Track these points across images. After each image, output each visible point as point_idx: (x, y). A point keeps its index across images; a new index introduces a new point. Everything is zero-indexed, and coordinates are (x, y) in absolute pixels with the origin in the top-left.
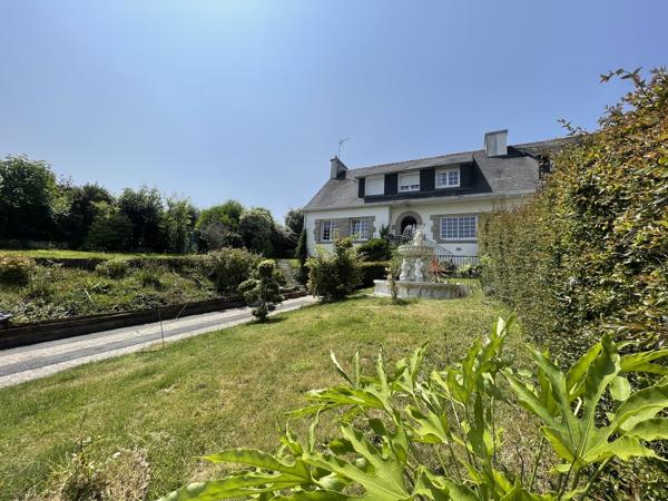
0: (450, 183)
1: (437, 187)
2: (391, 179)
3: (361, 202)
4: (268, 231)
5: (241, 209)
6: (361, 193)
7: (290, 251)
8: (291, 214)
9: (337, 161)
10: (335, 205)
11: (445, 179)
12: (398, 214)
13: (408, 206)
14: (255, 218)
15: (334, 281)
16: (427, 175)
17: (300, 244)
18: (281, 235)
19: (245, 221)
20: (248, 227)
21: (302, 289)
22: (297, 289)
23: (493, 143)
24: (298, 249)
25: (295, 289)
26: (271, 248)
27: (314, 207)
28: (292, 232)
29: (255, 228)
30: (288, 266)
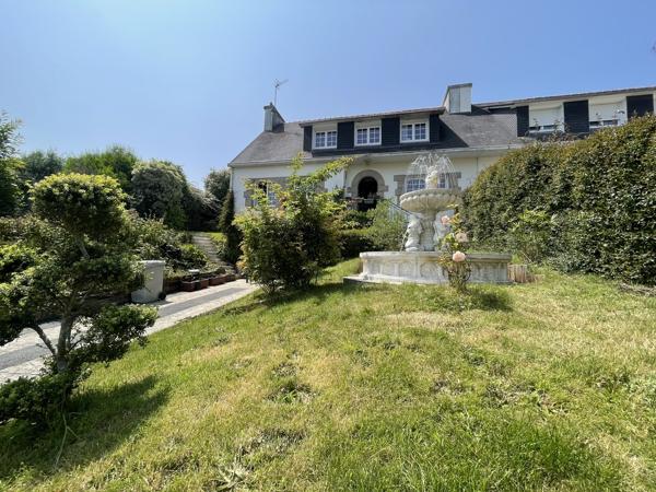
0: (417, 137)
1: (401, 141)
2: (346, 128)
3: (308, 156)
4: (179, 193)
5: (133, 161)
6: (307, 147)
7: (211, 221)
8: (213, 176)
9: (272, 110)
10: (274, 159)
11: (410, 133)
12: (355, 174)
13: (367, 162)
14: (156, 173)
15: (296, 255)
16: (391, 124)
17: (224, 211)
18: (199, 201)
19: (141, 175)
20: (145, 186)
21: (229, 271)
22: (221, 271)
23: (455, 99)
24: (222, 218)
25: (218, 273)
26: (182, 217)
27: (243, 162)
28: (213, 198)
29: (158, 187)
30: (208, 243)
